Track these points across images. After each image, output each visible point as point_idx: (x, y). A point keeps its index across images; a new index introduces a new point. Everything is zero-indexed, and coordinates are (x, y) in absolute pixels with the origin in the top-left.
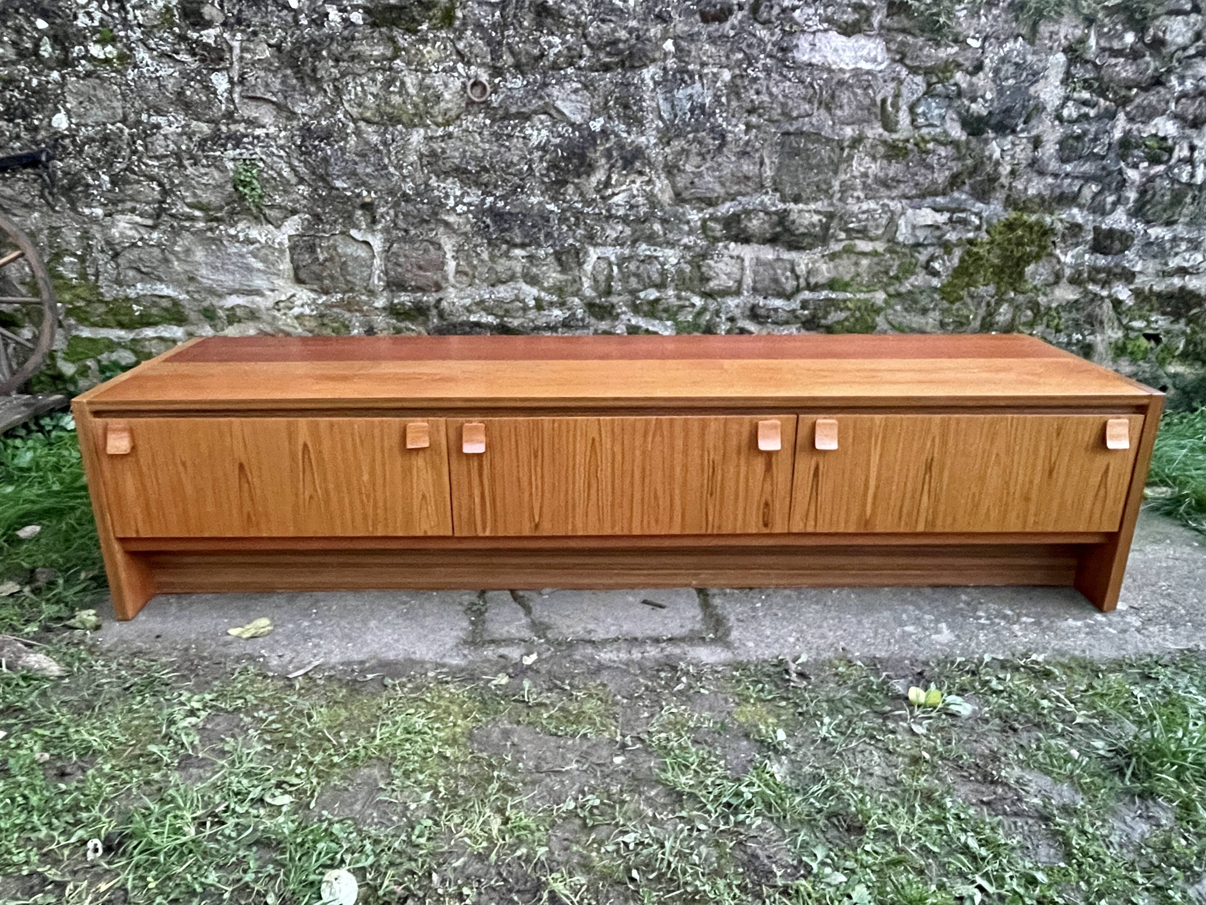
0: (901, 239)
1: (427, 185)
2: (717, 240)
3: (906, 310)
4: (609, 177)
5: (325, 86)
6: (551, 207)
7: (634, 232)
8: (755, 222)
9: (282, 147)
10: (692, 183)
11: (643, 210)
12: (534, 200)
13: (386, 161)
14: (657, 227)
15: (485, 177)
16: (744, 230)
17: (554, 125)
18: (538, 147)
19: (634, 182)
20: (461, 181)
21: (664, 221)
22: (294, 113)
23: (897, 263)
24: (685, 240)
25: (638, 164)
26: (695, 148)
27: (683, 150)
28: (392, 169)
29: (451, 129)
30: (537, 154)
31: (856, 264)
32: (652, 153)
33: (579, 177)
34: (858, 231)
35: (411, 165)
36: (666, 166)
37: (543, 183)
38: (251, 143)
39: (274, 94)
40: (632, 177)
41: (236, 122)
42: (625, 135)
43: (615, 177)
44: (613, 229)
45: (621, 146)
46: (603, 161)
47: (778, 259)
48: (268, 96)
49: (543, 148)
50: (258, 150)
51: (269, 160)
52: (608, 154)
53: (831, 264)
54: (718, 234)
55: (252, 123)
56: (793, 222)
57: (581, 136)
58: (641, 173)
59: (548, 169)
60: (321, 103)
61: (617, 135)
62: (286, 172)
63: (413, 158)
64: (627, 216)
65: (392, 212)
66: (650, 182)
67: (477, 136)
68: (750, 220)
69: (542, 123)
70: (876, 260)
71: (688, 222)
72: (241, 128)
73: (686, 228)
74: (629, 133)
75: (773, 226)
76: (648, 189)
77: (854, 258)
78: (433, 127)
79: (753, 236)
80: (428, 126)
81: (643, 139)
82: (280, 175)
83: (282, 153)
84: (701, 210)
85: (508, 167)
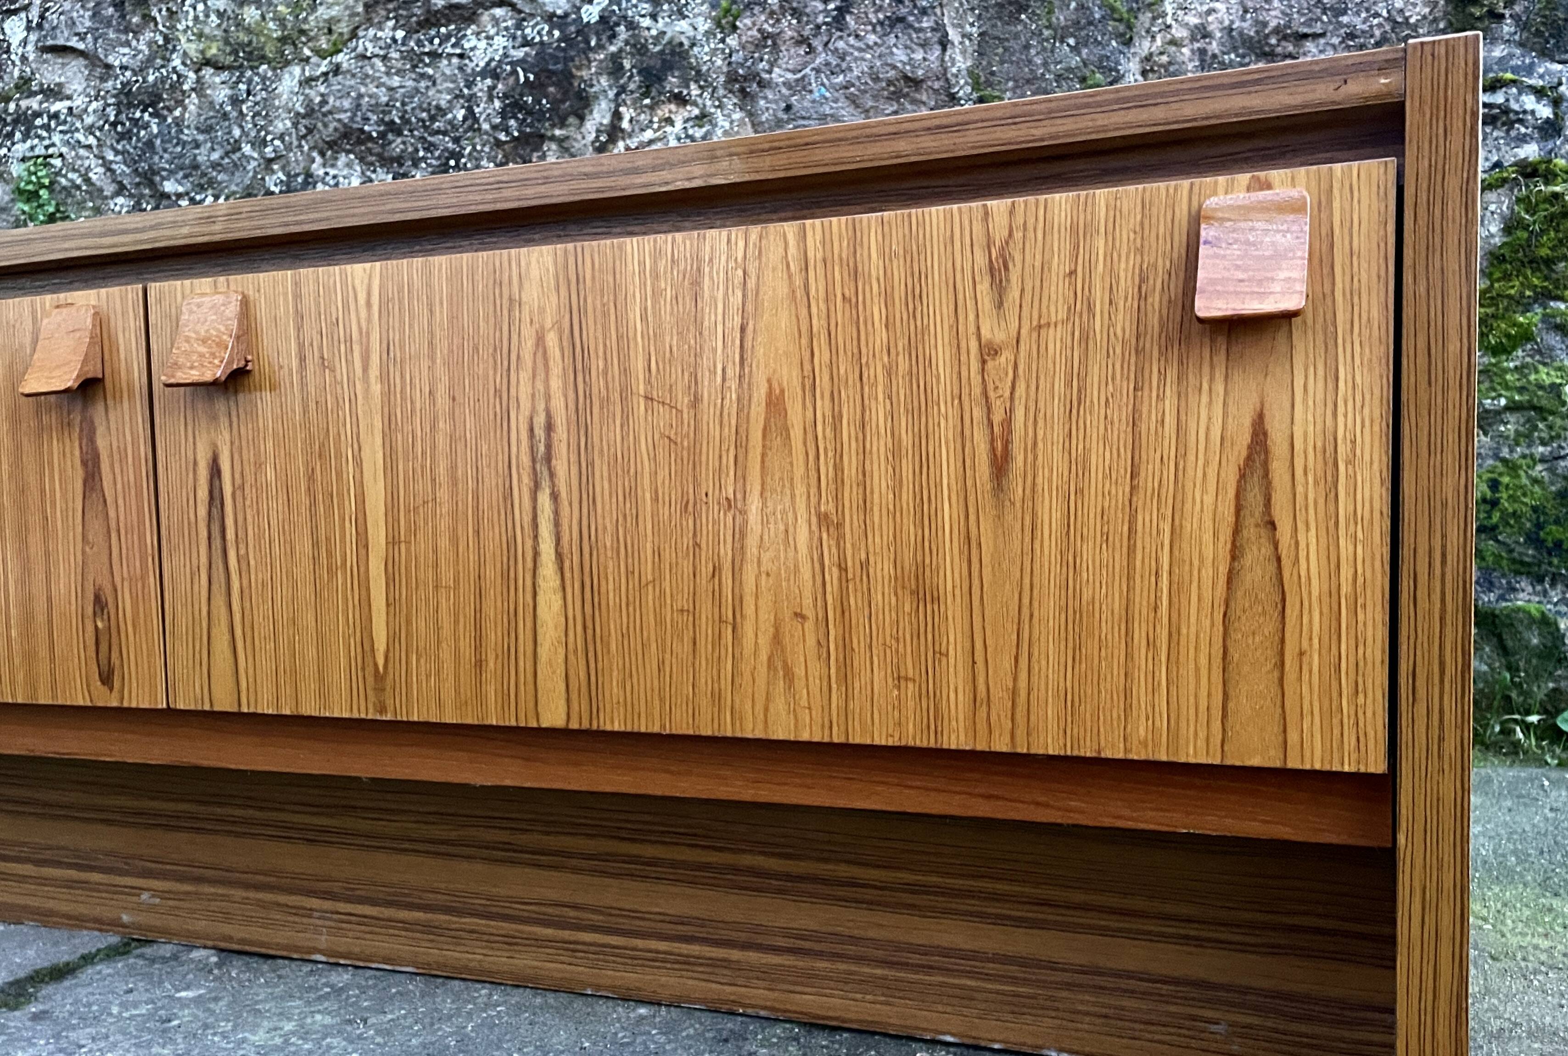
1: (308, 175)
4: (617, 116)
5: (154, 12)
9: (90, 130)
10: (788, 108)
13: (237, 132)
15: (397, 146)
17: (519, 26)
18: (486, 72)
19: (669, 121)
20: (362, 160)
22: (108, 67)
25: (672, 82)
26: (788, 26)
27: (765, 36)
28: (247, 149)
29: (340, 58)
30: (483, 85)
32: (701, 54)
33: (563, 125)
35: (281, 137)
36: (732, 78)
37: (498, 144)
38: (47, 127)
39: (82, 37)
40: (664, 111)
41: (32, 94)
42: (646, 22)
43: (627, 113)
45: (639, 48)
46: (604, 81)
48: (74, 42)
49: (492, 72)
50: (56, 138)
51: (70, 155)
52: (615, 68)
55: (54, 93)
57: (564, 38)
58: (681, 100)
59: (503, 114)
60: (149, 44)
61: (632, 26)
62: (97, 174)
63: (282, 124)
66: (703, 118)
67: (378, 62)
69: (496, 21)
72: (34, 103)
74: (654, 17)
76: (699, 133)
78: (315, 59)
80: (307, 60)
81: (683, 25)
82: (88, 180)
83: (92, 140)
85: (433, 119)
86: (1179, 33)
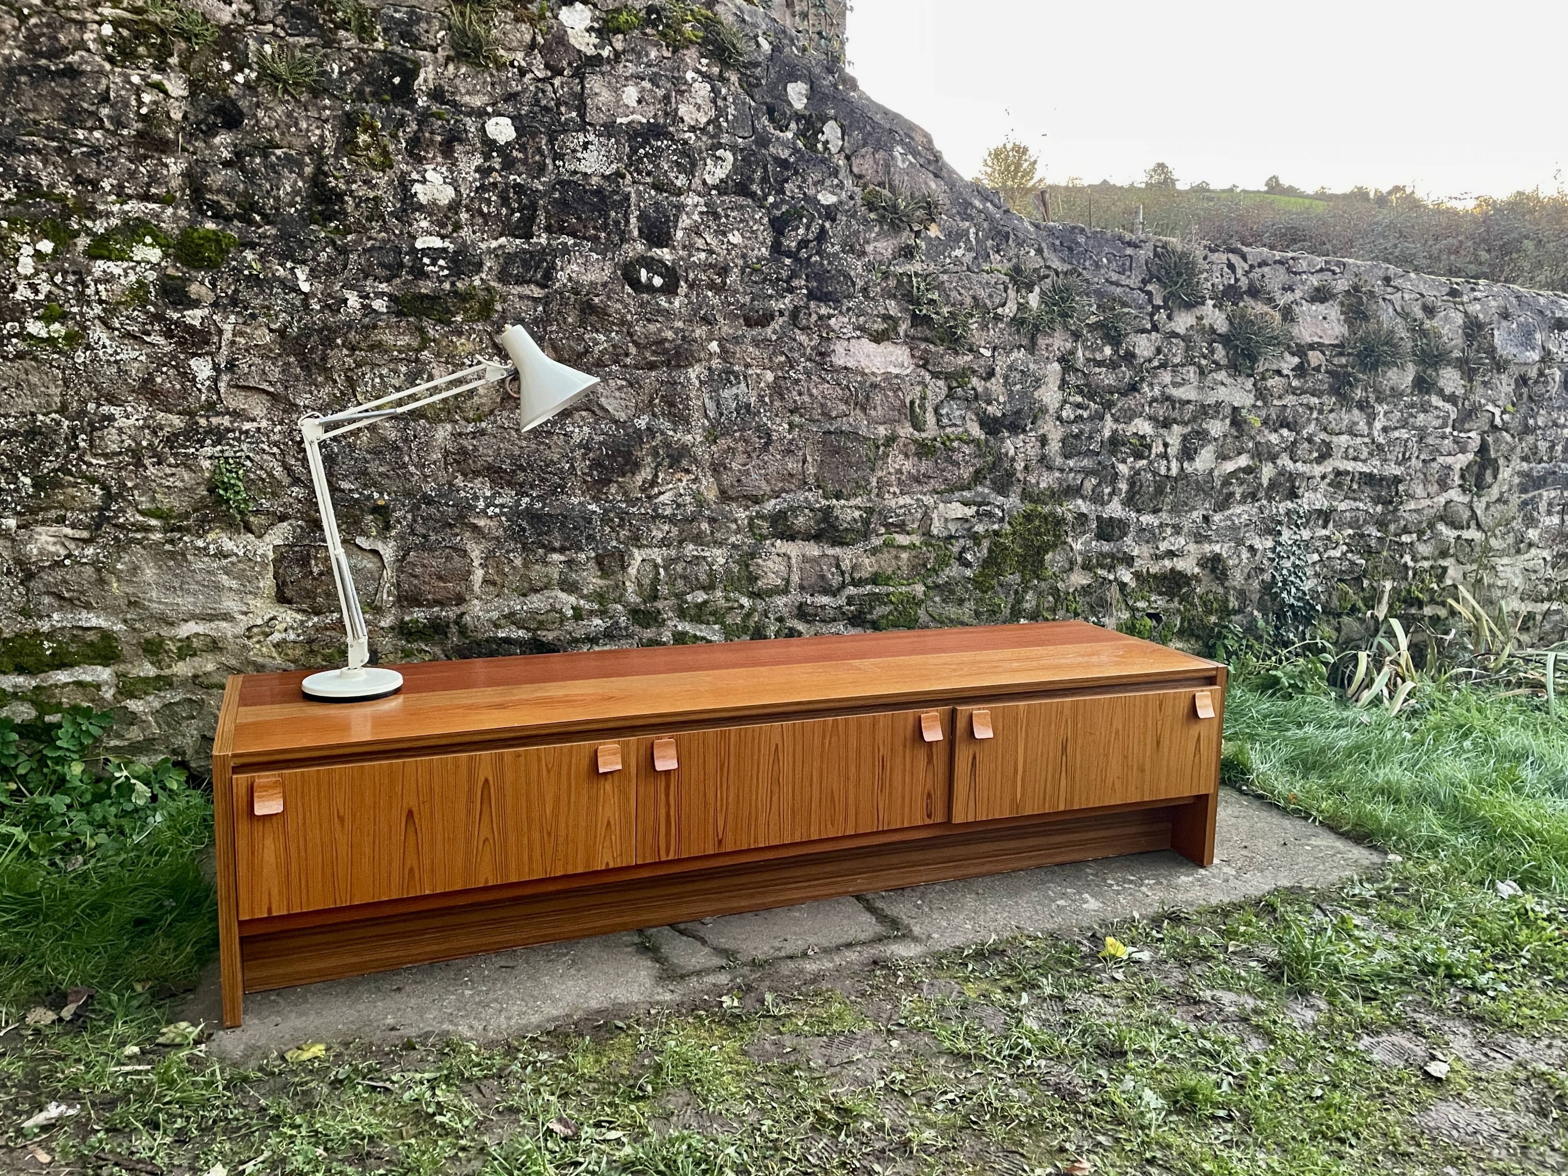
0: (935, 532)
1: (451, 484)
2: (764, 538)
3: (944, 601)
4: (656, 476)
5: (336, 376)
6: (593, 507)
7: (680, 533)
8: (801, 519)
9: (276, 444)
10: (739, 481)
11: (690, 509)
12: (575, 500)
13: (407, 459)
14: (705, 526)
15: (521, 476)
16: (790, 528)
17: (596, 423)
18: (580, 446)
19: (680, 480)
20: (492, 481)
21: (712, 520)
22: (296, 405)
23: (933, 555)
24: (733, 539)
25: (685, 463)
26: (741, 447)
27: (729, 448)
28: (412, 469)
29: (484, 425)
30: (578, 453)
31: (897, 558)
32: (699, 451)
33: (624, 476)
34: (896, 526)
35: (435, 463)
36: (712, 464)
37: (585, 482)
38: (238, 440)
39: (271, 383)
40: (678, 476)
41: (218, 414)
42: (671, 433)
43: (661, 475)
44: (659, 529)
45: (667, 445)
46: (649, 459)
47: (824, 555)
48: (265, 386)
49: (586, 446)
50: (244, 447)
51: (257, 458)
52: (655, 453)
53: (873, 559)
54: (765, 532)
55: (236, 414)
56: (837, 518)
57: (626, 434)
58: (688, 471)
59: (590, 467)
60: (328, 394)
61: (663, 433)
62: (278, 472)
63: (437, 455)
64: (674, 515)
65: (409, 516)
66: (696, 480)
67: (513, 433)
68: (796, 517)
69: (583, 419)
70: (914, 553)
71: (735, 521)
72: (226, 421)
73: (734, 526)
74: (675, 431)
75: (818, 523)
76: (694, 487)
77: (894, 552)
78: (463, 423)
79: (799, 532)
80: (456, 422)
81: (689, 437)
82: (271, 475)
83: (275, 450)
84: (747, 508)
85: (547, 466)
86: (892, 470)
